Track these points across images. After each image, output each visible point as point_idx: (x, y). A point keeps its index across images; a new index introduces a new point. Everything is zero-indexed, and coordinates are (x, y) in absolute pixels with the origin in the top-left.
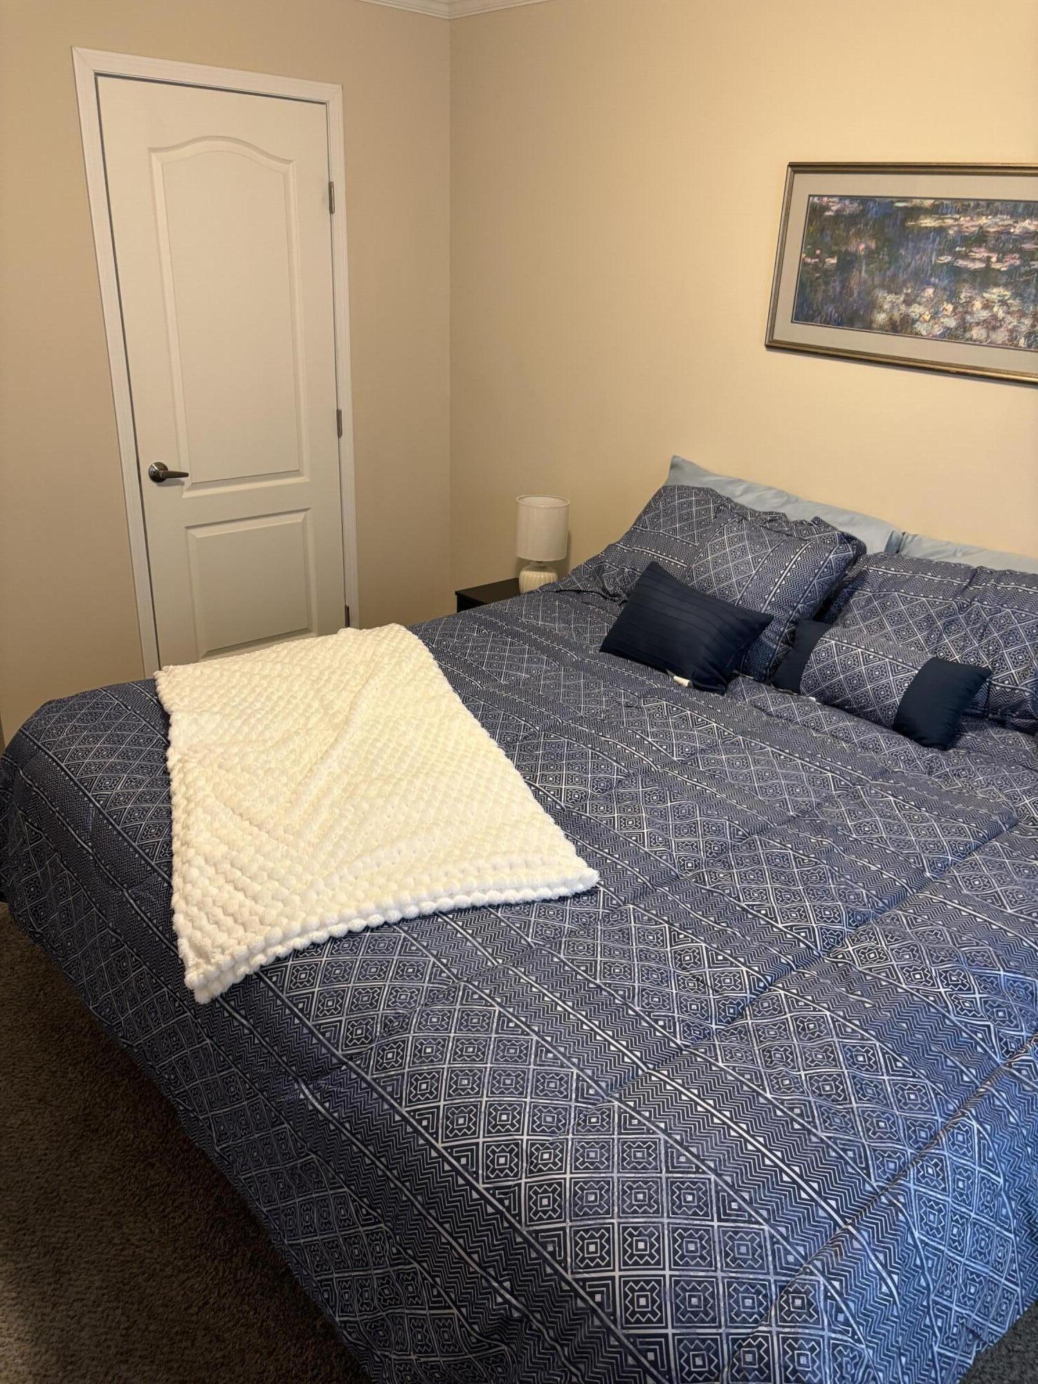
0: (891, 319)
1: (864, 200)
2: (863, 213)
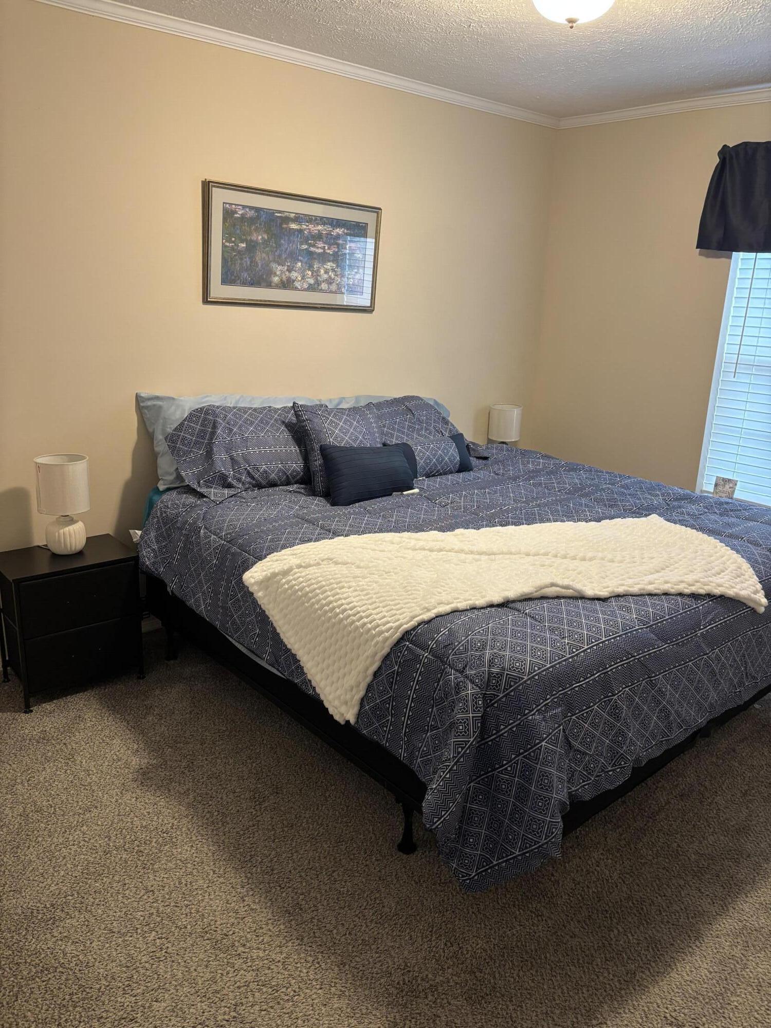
0: (281, 280)
1: (258, 210)
2: (258, 217)
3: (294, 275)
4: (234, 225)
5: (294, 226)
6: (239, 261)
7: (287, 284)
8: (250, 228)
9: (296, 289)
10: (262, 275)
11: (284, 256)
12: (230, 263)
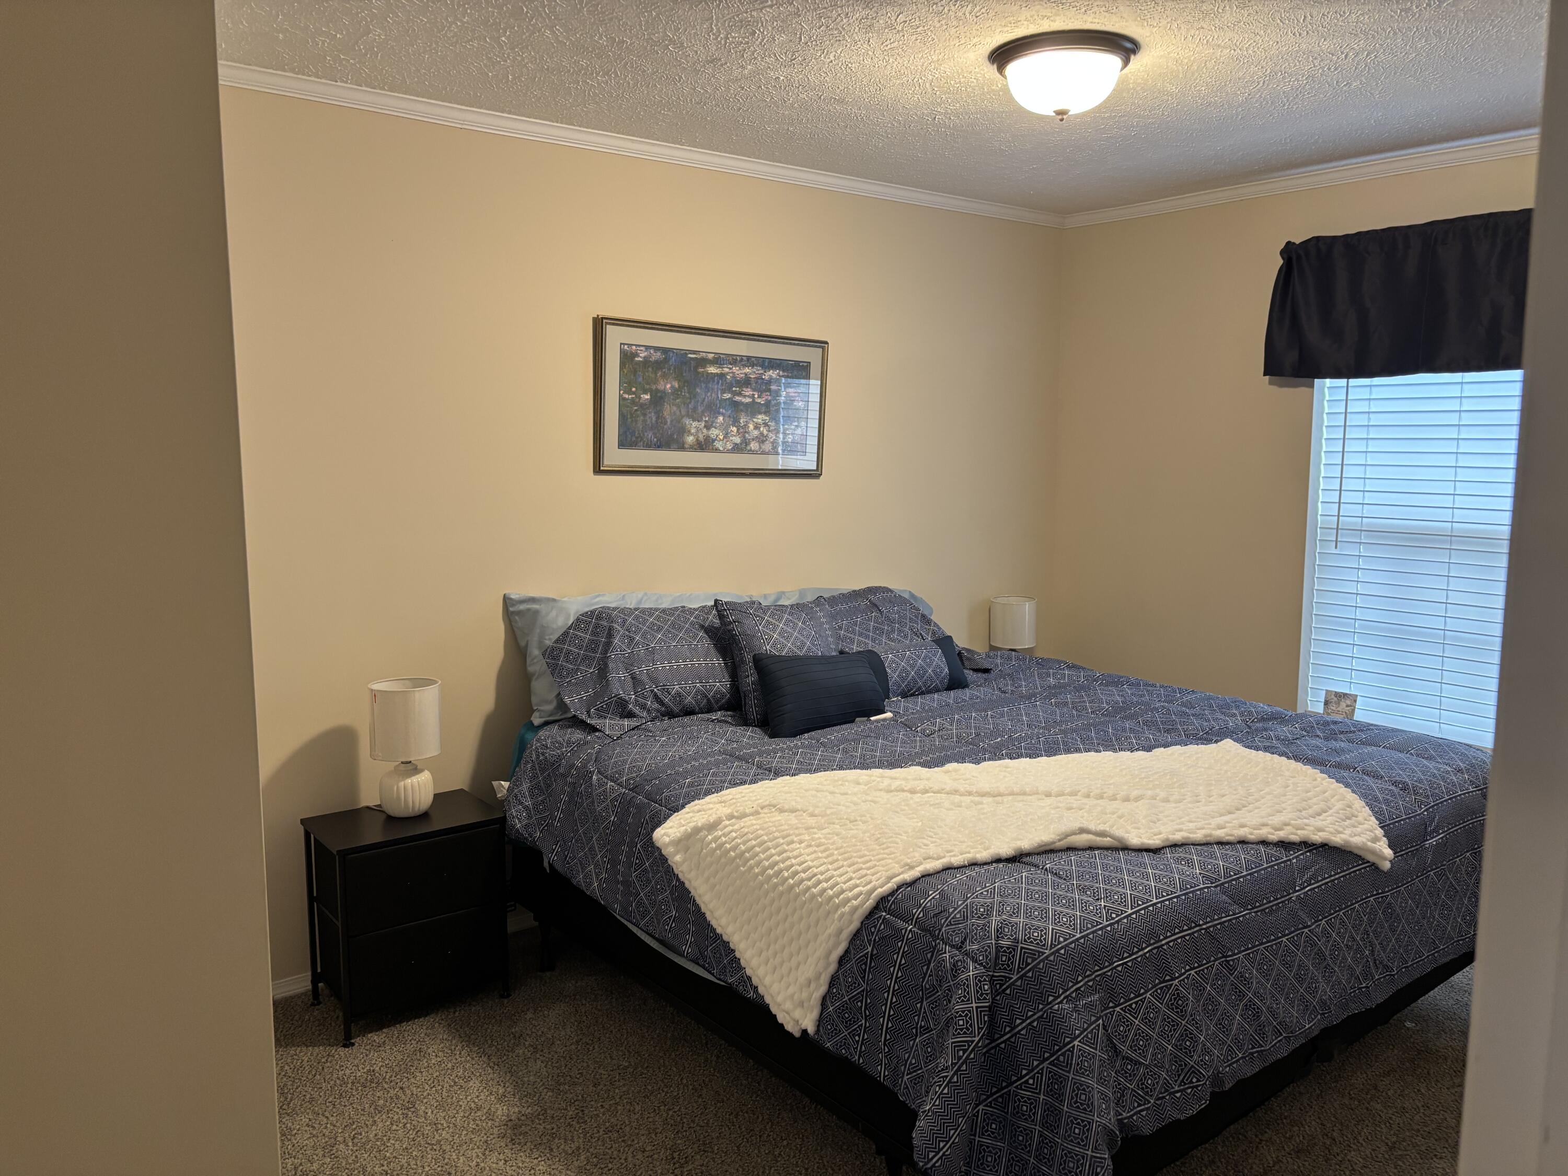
0: (697, 440)
1: (665, 351)
2: (666, 360)
3: (714, 432)
4: (635, 372)
5: (712, 370)
6: (642, 418)
7: (704, 445)
8: (656, 374)
9: (717, 450)
10: (672, 435)
11: (700, 409)
12: (629, 420)
